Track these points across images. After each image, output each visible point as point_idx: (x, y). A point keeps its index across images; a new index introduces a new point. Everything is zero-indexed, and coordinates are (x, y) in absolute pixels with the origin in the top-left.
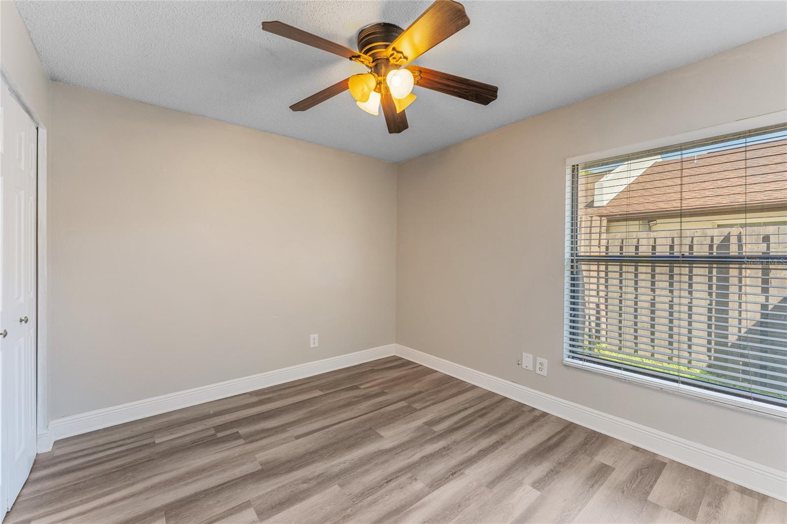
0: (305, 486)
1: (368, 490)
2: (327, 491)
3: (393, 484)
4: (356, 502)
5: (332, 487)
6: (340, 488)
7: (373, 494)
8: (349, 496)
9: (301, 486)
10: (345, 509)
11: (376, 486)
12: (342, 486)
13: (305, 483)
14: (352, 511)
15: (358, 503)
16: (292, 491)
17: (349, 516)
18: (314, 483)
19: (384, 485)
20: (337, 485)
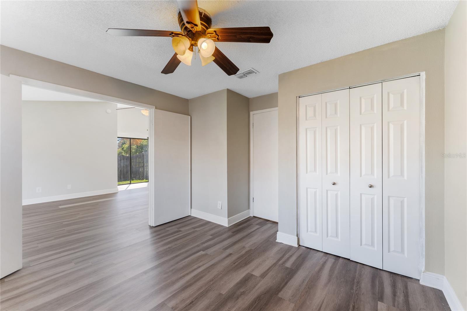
0: (242, 290)
1: (204, 295)
2: (227, 290)
3: (188, 301)
4: (209, 287)
5: (226, 293)
6: (221, 293)
7: (201, 293)
8: (214, 289)
9: (244, 290)
10: (213, 284)
11: (199, 298)
12: (220, 294)
13: (243, 292)
14: (210, 283)
15: (208, 287)
16: (247, 286)
17: (211, 281)
18: (238, 293)
19: (194, 300)
20: (223, 294)
